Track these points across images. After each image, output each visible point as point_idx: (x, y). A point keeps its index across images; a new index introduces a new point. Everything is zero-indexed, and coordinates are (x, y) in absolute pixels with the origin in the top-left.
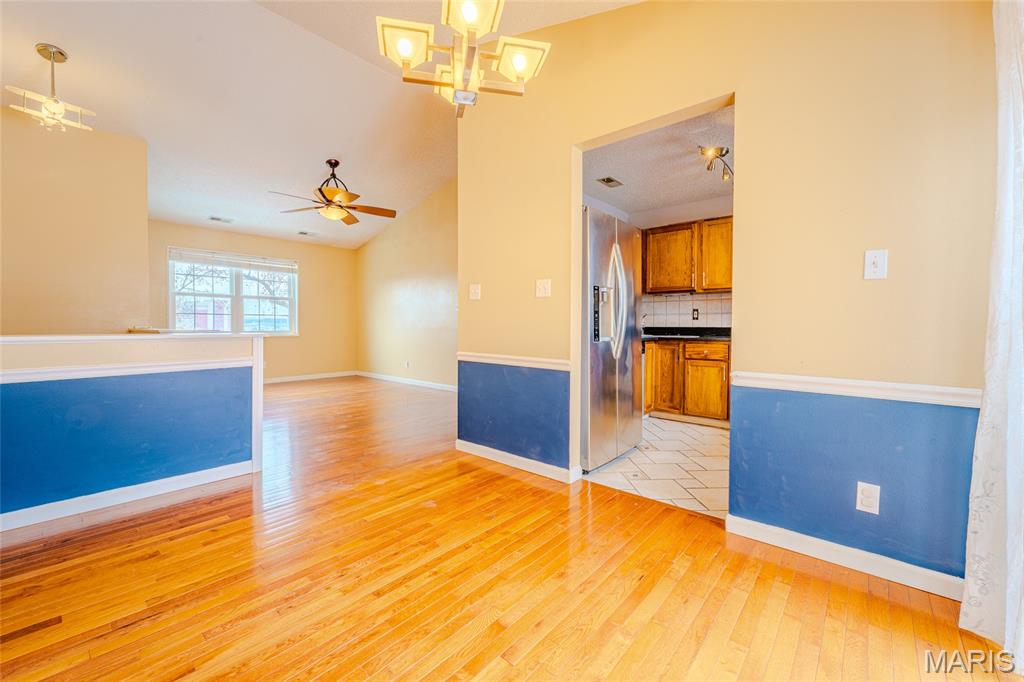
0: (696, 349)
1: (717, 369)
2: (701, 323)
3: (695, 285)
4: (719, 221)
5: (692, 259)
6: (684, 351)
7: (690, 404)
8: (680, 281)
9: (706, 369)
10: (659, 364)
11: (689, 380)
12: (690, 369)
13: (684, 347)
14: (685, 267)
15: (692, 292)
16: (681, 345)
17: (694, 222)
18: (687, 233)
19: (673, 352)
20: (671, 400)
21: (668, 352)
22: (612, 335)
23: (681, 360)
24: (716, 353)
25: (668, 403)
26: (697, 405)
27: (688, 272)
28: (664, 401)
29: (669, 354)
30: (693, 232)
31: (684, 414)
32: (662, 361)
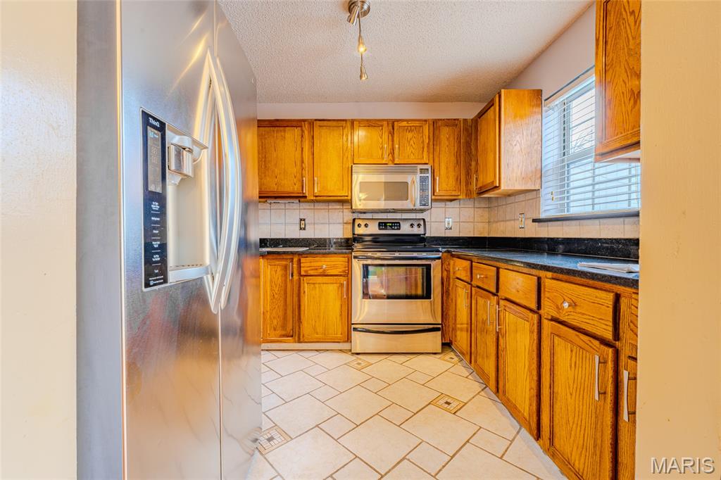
0: (312, 264)
1: (335, 286)
2: (308, 234)
3: (306, 191)
4: (329, 123)
5: (302, 162)
6: (299, 267)
7: (306, 328)
8: (290, 186)
9: (324, 287)
10: (268, 284)
11: (305, 300)
12: (306, 287)
13: (299, 262)
14: (294, 170)
15: (301, 198)
16: (295, 259)
17: (304, 121)
18: (297, 131)
19: (286, 267)
20: (284, 327)
21: (279, 268)
22: (207, 261)
23: (296, 277)
24: (335, 267)
25: (279, 332)
26: (314, 328)
27: (299, 176)
28: (275, 330)
29: (280, 272)
30: (303, 131)
31: (299, 342)
32: (271, 281)
